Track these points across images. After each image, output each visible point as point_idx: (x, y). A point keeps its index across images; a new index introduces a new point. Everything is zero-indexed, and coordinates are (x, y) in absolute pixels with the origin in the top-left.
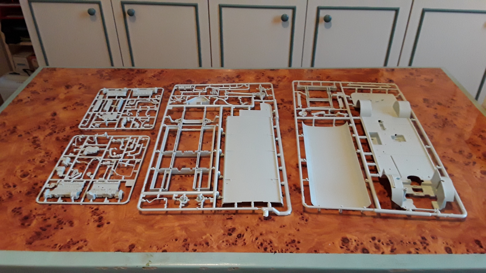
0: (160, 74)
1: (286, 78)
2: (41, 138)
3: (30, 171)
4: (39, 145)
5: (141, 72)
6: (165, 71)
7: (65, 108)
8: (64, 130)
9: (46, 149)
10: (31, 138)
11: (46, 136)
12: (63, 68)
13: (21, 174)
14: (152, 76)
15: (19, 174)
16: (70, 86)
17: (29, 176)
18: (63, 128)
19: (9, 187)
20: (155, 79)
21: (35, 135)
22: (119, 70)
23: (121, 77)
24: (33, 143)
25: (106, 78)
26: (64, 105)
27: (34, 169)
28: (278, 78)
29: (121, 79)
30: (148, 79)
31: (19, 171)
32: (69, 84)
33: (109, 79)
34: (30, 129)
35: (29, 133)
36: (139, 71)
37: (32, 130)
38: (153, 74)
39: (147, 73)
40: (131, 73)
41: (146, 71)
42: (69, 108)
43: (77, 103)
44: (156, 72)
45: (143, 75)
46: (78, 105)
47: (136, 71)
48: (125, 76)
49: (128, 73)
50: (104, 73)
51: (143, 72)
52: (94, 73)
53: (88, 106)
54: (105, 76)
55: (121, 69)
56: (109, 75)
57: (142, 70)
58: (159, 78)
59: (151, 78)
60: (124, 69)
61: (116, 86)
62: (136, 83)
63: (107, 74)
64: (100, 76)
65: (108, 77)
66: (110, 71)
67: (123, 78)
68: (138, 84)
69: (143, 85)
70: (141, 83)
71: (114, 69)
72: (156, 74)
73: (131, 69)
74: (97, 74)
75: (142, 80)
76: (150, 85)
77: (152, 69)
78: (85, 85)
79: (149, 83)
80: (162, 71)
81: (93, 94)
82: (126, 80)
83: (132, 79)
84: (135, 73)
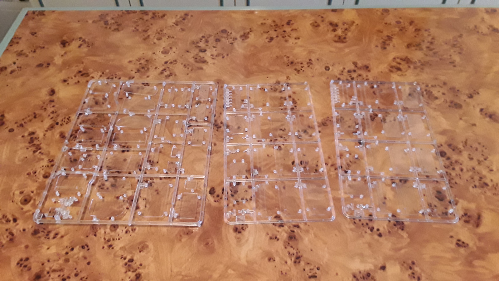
0: (184, 19)
1: (355, 24)
2: (40, 134)
3: (32, 192)
4: (38, 148)
5: (159, 16)
6: (190, 15)
7: (65, 81)
8: (68, 119)
9: (49, 152)
10: (26, 134)
11: (46, 131)
12: (53, 12)
13: (20, 198)
14: (174, 24)
15: (18, 198)
16: (67, 42)
17: (32, 202)
18: (67, 117)
19: (8, 221)
20: (178, 28)
21: (30, 130)
22: (128, 12)
23: (133, 26)
24: (30, 143)
25: (113, 28)
26: (63, 76)
27: (37, 189)
28: (344, 25)
29: (134, 28)
30: (168, 29)
31: (17, 192)
32: (65, 38)
33: (117, 30)
34: (23, 120)
35: (22, 125)
36: (155, 15)
37: (26, 120)
38: (174, 21)
39: (166, 17)
40: (146, 18)
41: (164, 16)
42: (70, 81)
43: (80, 72)
44: (178, 17)
45: (161, 22)
46: (82, 75)
47: (151, 15)
48: (137, 24)
49: (141, 18)
50: (108, 18)
51: (160, 16)
52: (96, 19)
53: (95, 77)
54: (111, 24)
55: (131, 11)
56: (116, 22)
57: (158, 13)
58: (183, 27)
59: (173, 27)
60: (134, 11)
61: (128, 42)
62: (154, 37)
63: (113, 21)
64: (105, 24)
65: (115, 27)
66: (116, 15)
67: (136, 27)
68: (156, 37)
69: (163, 39)
70: (160, 36)
71: (121, 12)
72: (179, 20)
73: (143, 11)
74: (100, 21)
75: (161, 31)
76: (173, 39)
77: (171, 11)
78: (87, 40)
79: (171, 36)
80: (186, 15)
81: (99, 56)
82: (140, 30)
83: (148, 30)
84: (151, 19)
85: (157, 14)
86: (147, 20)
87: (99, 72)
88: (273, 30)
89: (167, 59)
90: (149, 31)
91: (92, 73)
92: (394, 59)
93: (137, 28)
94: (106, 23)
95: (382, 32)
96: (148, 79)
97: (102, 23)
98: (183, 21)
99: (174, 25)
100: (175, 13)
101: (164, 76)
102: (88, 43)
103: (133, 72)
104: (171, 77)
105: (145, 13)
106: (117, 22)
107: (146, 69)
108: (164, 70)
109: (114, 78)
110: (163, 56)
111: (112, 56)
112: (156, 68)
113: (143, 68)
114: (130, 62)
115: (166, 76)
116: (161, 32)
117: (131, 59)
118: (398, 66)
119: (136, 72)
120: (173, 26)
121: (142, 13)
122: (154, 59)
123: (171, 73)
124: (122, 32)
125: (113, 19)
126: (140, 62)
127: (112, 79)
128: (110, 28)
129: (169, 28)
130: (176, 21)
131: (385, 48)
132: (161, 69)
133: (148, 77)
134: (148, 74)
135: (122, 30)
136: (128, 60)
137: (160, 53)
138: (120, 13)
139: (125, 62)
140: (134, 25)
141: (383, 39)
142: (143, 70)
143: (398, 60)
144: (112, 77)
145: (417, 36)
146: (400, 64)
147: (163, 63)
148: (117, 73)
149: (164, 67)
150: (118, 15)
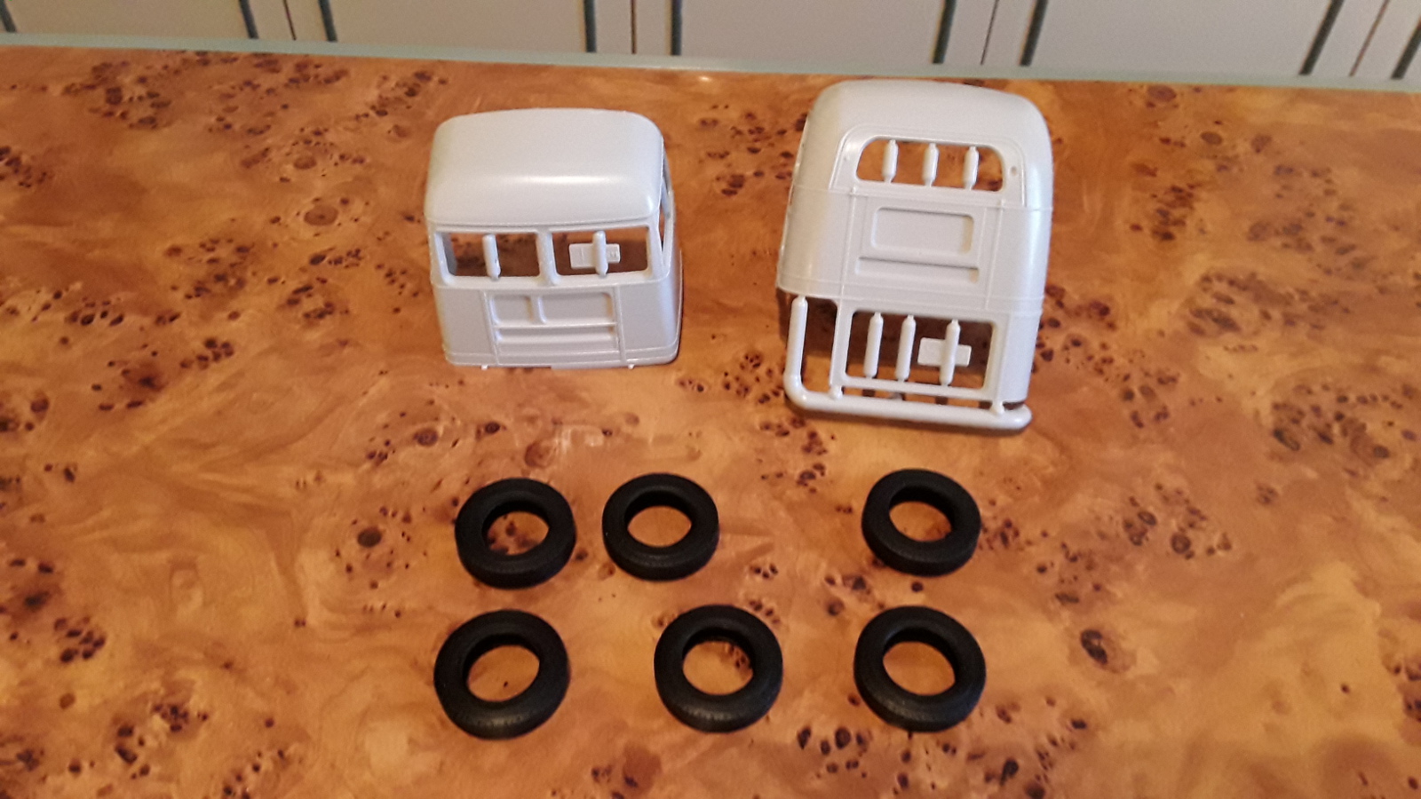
0: (412, 93)
5: (317, 76)
6: (436, 79)
14: (373, 108)
20: (386, 124)
23: (211, 112)
25: (134, 116)
29: (213, 120)
30: (346, 129)
33: (151, 123)
36: (304, 73)
38: (373, 95)
39: (343, 82)
40: (266, 80)
41: (338, 75)
44: (392, 84)
45: (323, 101)
47: (288, 71)
48: (232, 103)
49: (248, 83)
50: (127, 80)
51: (321, 78)
52: (78, 80)
53: (22, 308)
54: (131, 99)
55: (217, 54)
56: (151, 95)
57: (317, 66)
58: (404, 123)
59: (364, 119)
60: (229, 54)
61: (181, 173)
62: (288, 154)
63: (140, 90)
64: (109, 101)
65: (145, 111)
66: (158, 67)
67: (223, 115)
68: (295, 156)
69: (320, 164)
70: (310, 154)
71: (178, 59)
72: (391, 95)
73: (264, 55)
74: (92, 87)
75: (318, 133)
76: (358, 168)
77: (368, 61)
78: (25, 159)
79: (355, 155)
80: (423, 76)
81: (57, 224)
82: (237, 127)
83: (268, 127)
84: (286, 86)
85: (312, 71)
86: (270, 91)
87: (44, 290)
88: (743, 147)
89: (319, 247)
90: (267, 134)
91: (15, 292)
92: (1206, 279)
93: (229, 119)
94: (114, 96)
95: (1153, 174)
96: (234, 324)
97: (100, 93)
98: (410, 100)
99: (372, 113)
100: (380, 68)
101: (300, 315)
102: (29, 169)
103: (179, 295)
104: (328, 317)
105: (269, 62)
106: (157, 95)
107: (232, 282)
108: (306, 289)
109: (98, 316)
110: (307, 232)
111: (105, 227)
112: (272, 281)
113: (220, 278)
114: (175, 251)
115: (307, 315)
116: (315, 140)
117: (179, 240)
118: (1224, 308)
119: (189, 297)
120: (367, 115)
121: (258, 66)
122: (270, 244)
123: (328, 305)
124: (166, 131)
125: (142, 80)
126: (211, 255)
127: (88, 321)
128: (124, 116)
129: (352, 124)
130: (380, 97)
131: (1168, 237)
132: (293, 285)
133: (234, 316)
134: (234, 305)
135: (169, 124)
136: (168, 245)
137: (301, 218)
138: (175, 63)
139: (154, 253)
140: (219, 108)
141: (1160, 201)
142: (218, 288)
143: (1221, 287)
144: (89, 312)
145: (1285, 193)
146: (1230, 301)
147: (305, 261)
148: (113, 300)
149: (305, 279)
150: (166, 67)
